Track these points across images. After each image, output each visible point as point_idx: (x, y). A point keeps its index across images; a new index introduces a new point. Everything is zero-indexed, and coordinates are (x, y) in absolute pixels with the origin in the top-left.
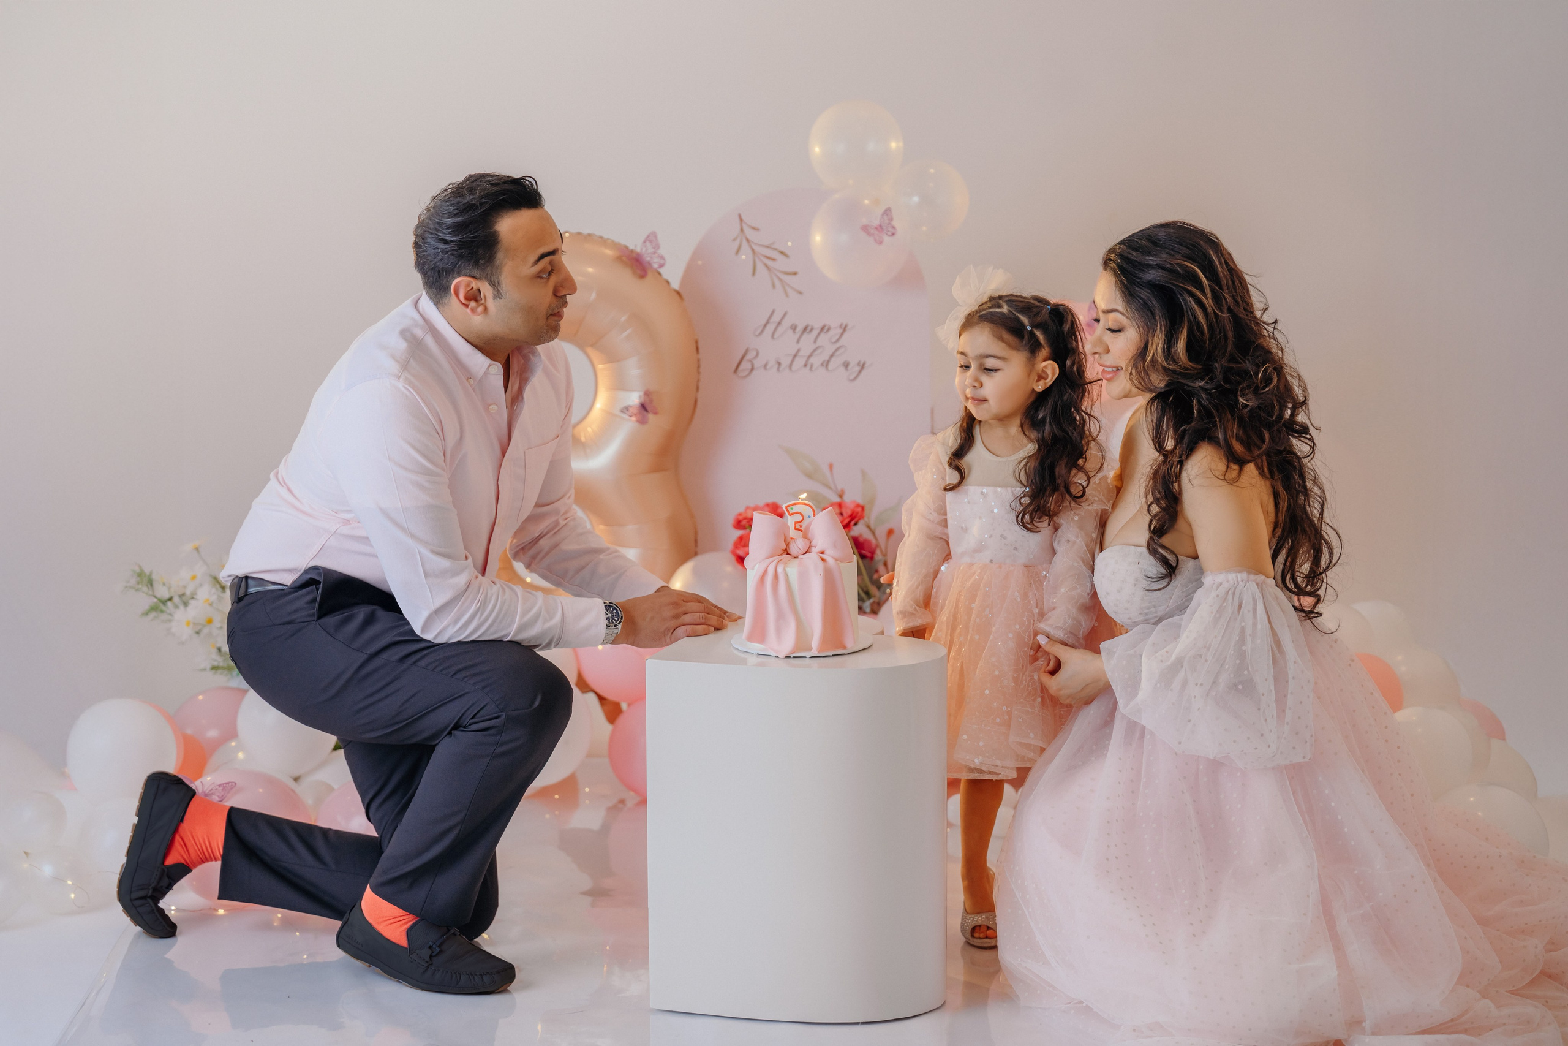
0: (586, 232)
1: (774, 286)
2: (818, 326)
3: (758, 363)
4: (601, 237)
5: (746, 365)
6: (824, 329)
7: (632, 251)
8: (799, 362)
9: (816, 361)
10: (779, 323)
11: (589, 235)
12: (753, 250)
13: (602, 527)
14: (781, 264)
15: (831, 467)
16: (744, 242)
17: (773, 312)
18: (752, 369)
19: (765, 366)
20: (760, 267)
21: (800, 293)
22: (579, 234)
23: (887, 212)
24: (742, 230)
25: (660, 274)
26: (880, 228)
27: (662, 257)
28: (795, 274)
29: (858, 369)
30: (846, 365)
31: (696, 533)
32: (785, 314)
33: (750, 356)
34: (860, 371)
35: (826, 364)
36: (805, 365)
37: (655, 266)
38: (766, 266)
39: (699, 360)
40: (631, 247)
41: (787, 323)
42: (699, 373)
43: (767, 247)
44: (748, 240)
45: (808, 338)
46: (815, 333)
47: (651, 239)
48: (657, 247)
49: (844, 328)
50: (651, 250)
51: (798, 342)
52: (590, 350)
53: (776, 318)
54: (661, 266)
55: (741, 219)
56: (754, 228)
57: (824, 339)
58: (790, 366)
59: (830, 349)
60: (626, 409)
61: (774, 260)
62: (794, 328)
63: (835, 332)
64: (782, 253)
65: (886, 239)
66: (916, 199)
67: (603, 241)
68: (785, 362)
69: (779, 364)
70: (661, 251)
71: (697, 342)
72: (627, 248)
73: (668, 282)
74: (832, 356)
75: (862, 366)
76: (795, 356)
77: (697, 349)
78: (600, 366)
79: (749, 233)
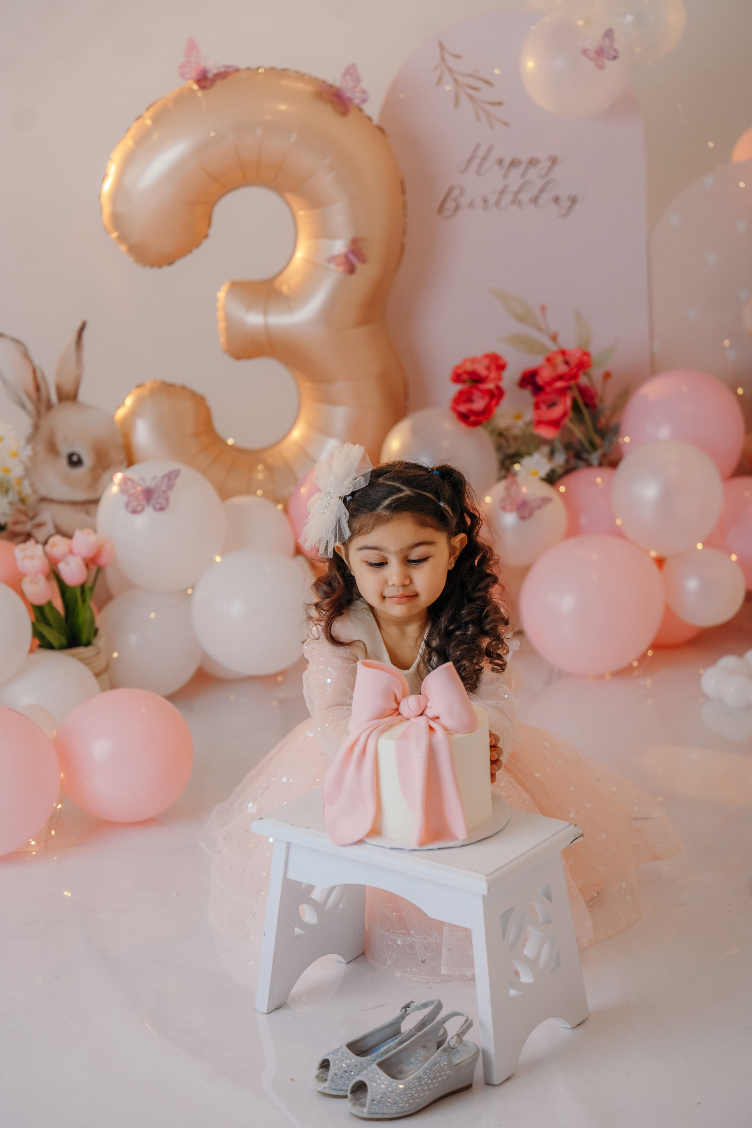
0: (280, 66)
1: (478, 118)
2: (525, 158)
3: (464, 201)
4: (297, 72)
5: (450, 204)
6: (533, 162)
7: (331, 86)
8: (507, 198)
9: (525, 197)
10: (485, 158)
11: (284, 70)
12: (456, 81)
13: (308, 385)
14: (486, 94)
15: (543, 309)
16: (447, 74)
17: (478, 147)
18: (457, 208)
19: (471, 205)
20: (464, 98)
21: (506, 124)
22: (273, 69)
23: (609, 34)
24: (443, 59)
25: (361, 110)
26: (600, 52)
27: (363, 92)
28: (500, 104)
29: (568, 203)
30: (557, 200)
31: (406, 386)
32: (491, 148)
33: (456, 193)
34: (571, 207)
35: (535, 200)
36: (513, 202)
37: (357, 101)
38: (471, 98)
39: (404, 202)
40: (330, 81)
41: (493, 157)
42: (405, 216)
43: (470, 76)
44: (450, 70)
45: (516, 173)
46: (523, 167)
47: (351, 71)
48: (358, 80)
49: (554, 161)
50: (351, 84)
51: (505, 176)
52: (289, 196)
53: (481, 153)
54: (364, 101)
55: (442, 47)
56: (457, 57)
57: (533, 173)
58: (497, 203)
59: (539, 183)
60: (332, 259)
61: (476, 89)
62: (500, 162)
63: (544, 165)
64: (487, 82)
65: (608, 63)
66: (630, 18)
67: (300, 76)
68: (492, 199)
69: (485, 201)
70: (363, 85)
71: (402, 183)
72: (324, 82)
73: (369, 119)
74: (542, 190)
75: (574, 200)
76: (502, 192)
77: (403, 191)
78: (301, 213)
79: (451, 61)
